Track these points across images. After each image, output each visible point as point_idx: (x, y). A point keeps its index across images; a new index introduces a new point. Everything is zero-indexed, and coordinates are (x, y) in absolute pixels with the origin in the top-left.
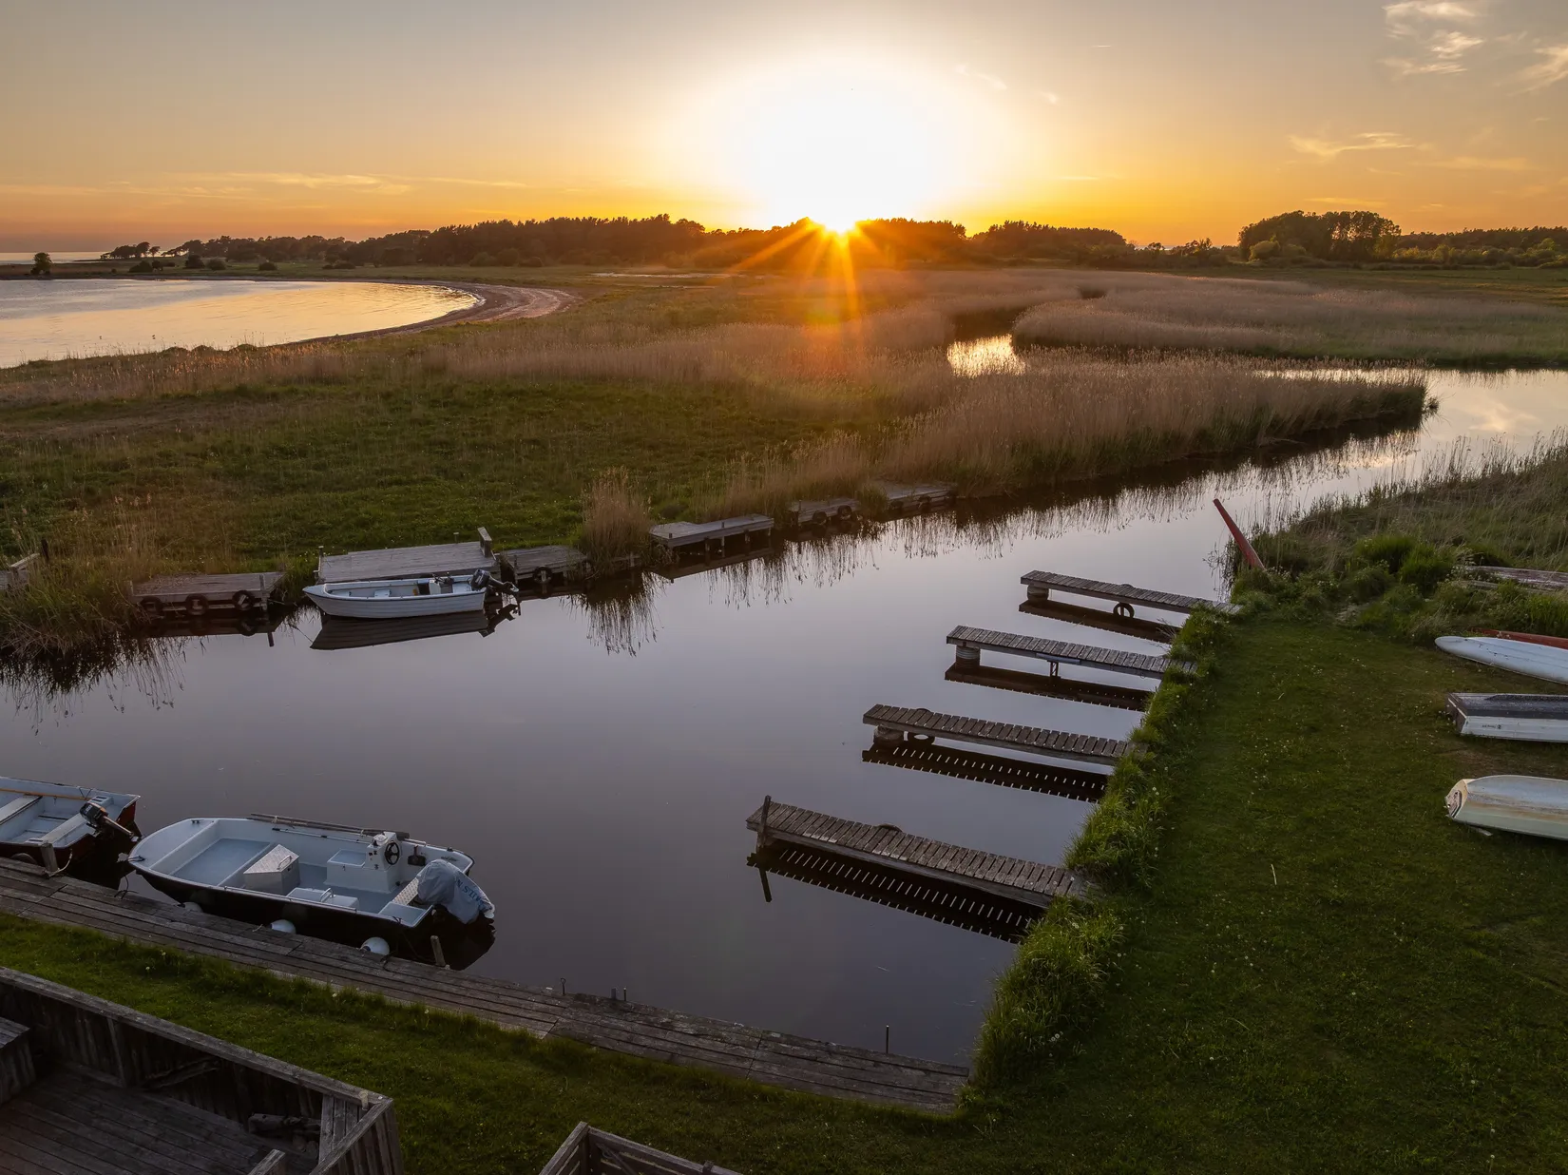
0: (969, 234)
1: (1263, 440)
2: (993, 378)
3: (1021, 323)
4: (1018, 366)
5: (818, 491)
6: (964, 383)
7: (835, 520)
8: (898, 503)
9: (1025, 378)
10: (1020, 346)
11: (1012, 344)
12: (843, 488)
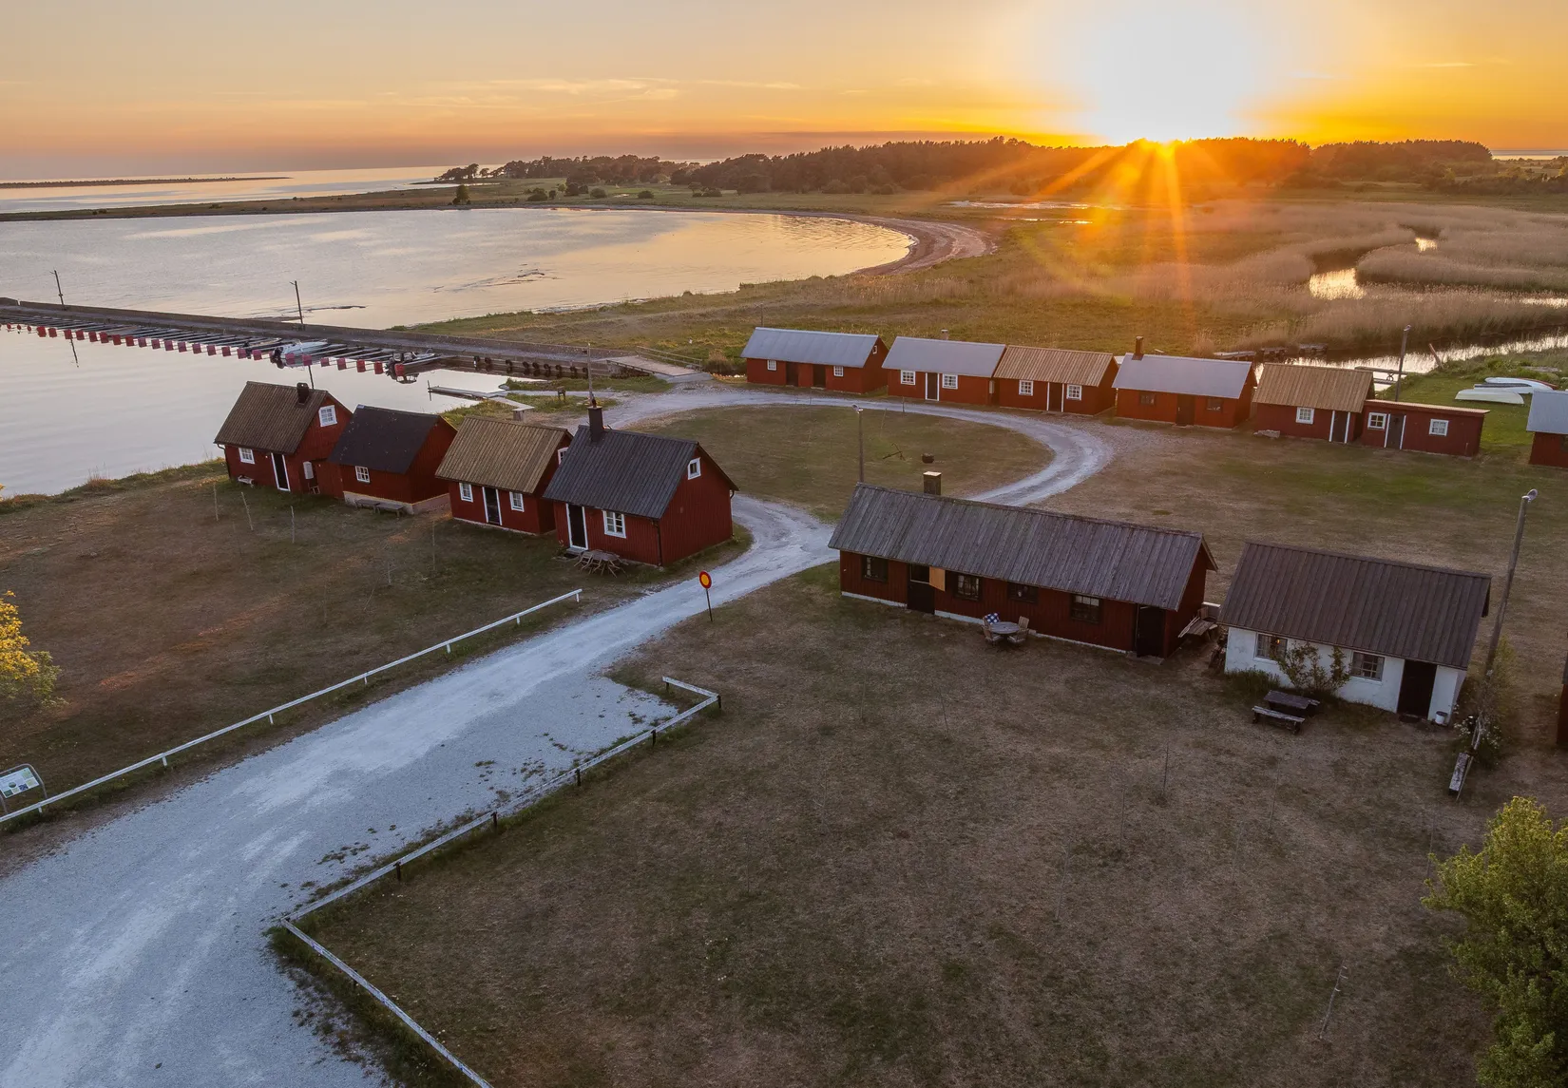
0: (1313, 148)
1: (1483, 333)
2: (1343, 301)
3: (1362, 263)
4: (1359, 293)
5: (1270, 344)
6: (1323, 303)
7: (1278, 355)
8: (1303, 350)
9: (1363, 301)
10: (1362, 280)
11: (1355, 278)
12: (1282, 344)
